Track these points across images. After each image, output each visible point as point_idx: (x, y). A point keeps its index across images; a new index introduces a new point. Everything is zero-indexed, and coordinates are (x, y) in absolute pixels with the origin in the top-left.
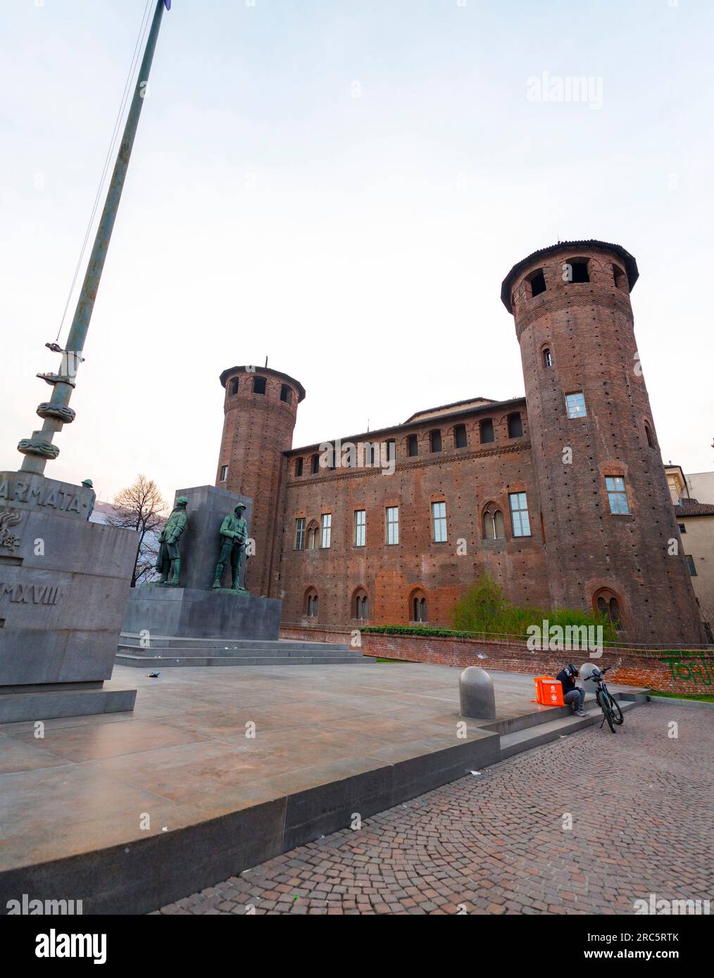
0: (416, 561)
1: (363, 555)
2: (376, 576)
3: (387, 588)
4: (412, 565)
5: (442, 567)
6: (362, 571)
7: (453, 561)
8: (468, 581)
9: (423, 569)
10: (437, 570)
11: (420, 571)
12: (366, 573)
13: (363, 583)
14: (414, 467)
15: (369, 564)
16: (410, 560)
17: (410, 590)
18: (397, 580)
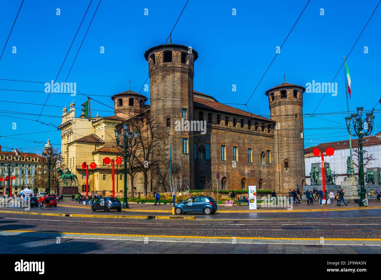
0: (243, 168)
1: (225, 164)
2: (230, 173)
3: (235, 178)
4: (242, 170)
5: (251, 171)
6: (225, 171)
7: (254, 169)
8: (257, 176)
9: (246, 171)
10: (250, 172)
11: (245, 172)
12: (227, 171)
13: (226, 175)
14: (243, 133)
15: (228, 168)
16: (242, 168)
17: (242, 179)
18: (238, 175)
